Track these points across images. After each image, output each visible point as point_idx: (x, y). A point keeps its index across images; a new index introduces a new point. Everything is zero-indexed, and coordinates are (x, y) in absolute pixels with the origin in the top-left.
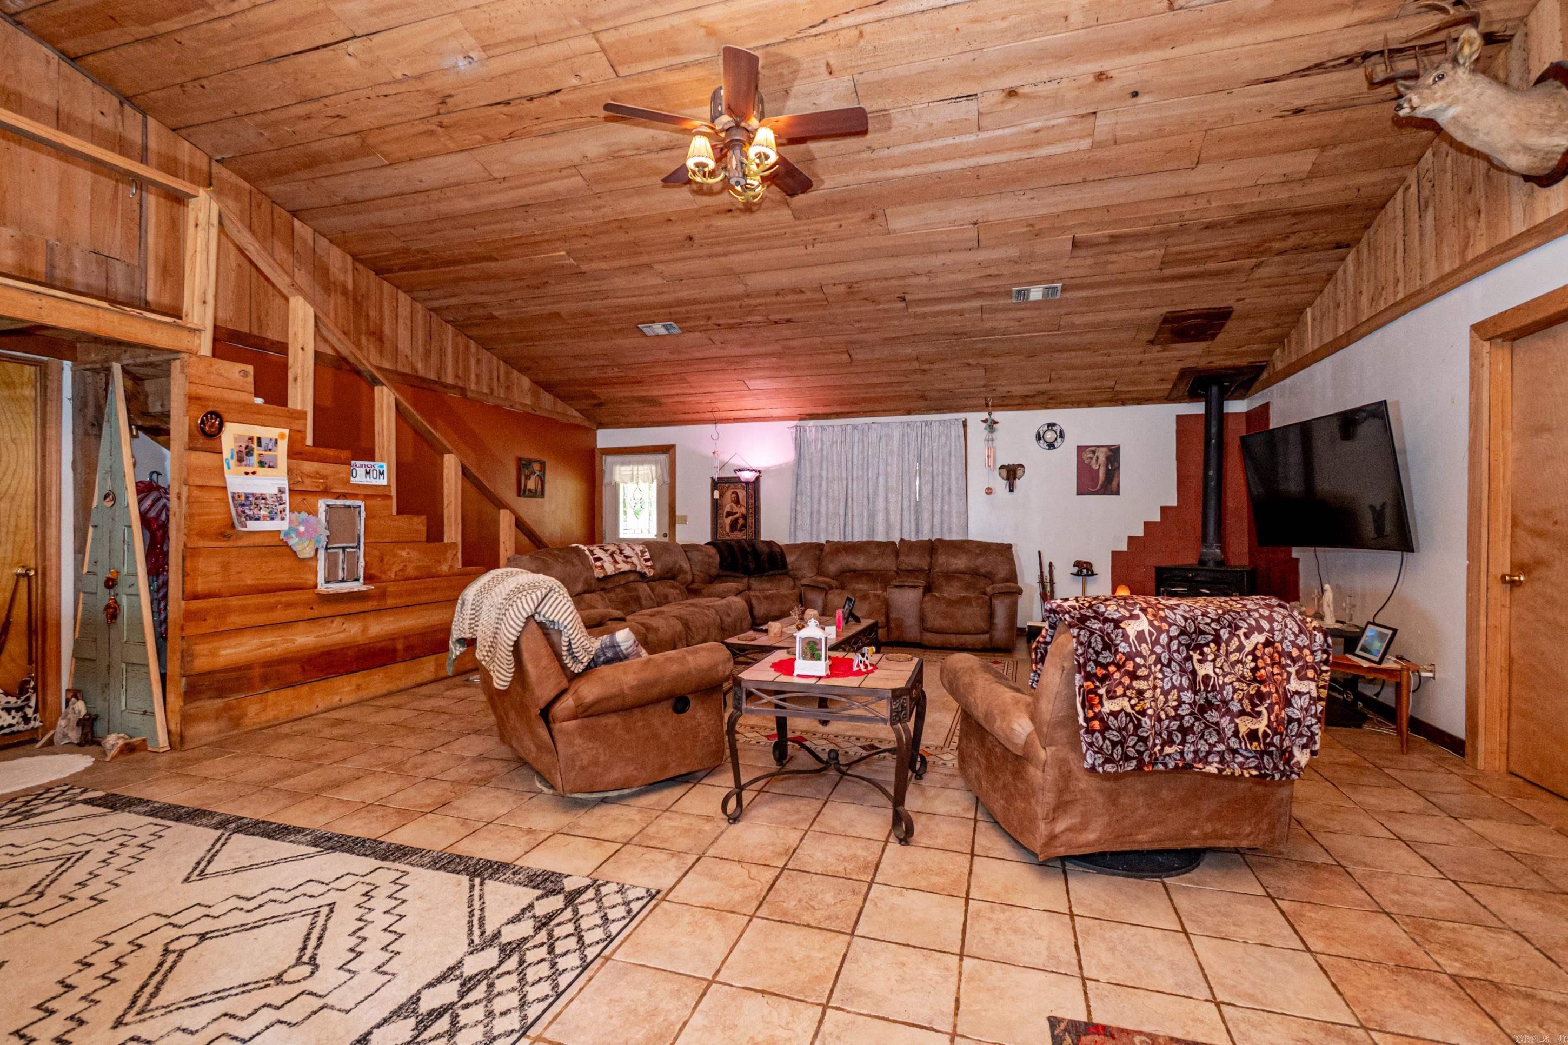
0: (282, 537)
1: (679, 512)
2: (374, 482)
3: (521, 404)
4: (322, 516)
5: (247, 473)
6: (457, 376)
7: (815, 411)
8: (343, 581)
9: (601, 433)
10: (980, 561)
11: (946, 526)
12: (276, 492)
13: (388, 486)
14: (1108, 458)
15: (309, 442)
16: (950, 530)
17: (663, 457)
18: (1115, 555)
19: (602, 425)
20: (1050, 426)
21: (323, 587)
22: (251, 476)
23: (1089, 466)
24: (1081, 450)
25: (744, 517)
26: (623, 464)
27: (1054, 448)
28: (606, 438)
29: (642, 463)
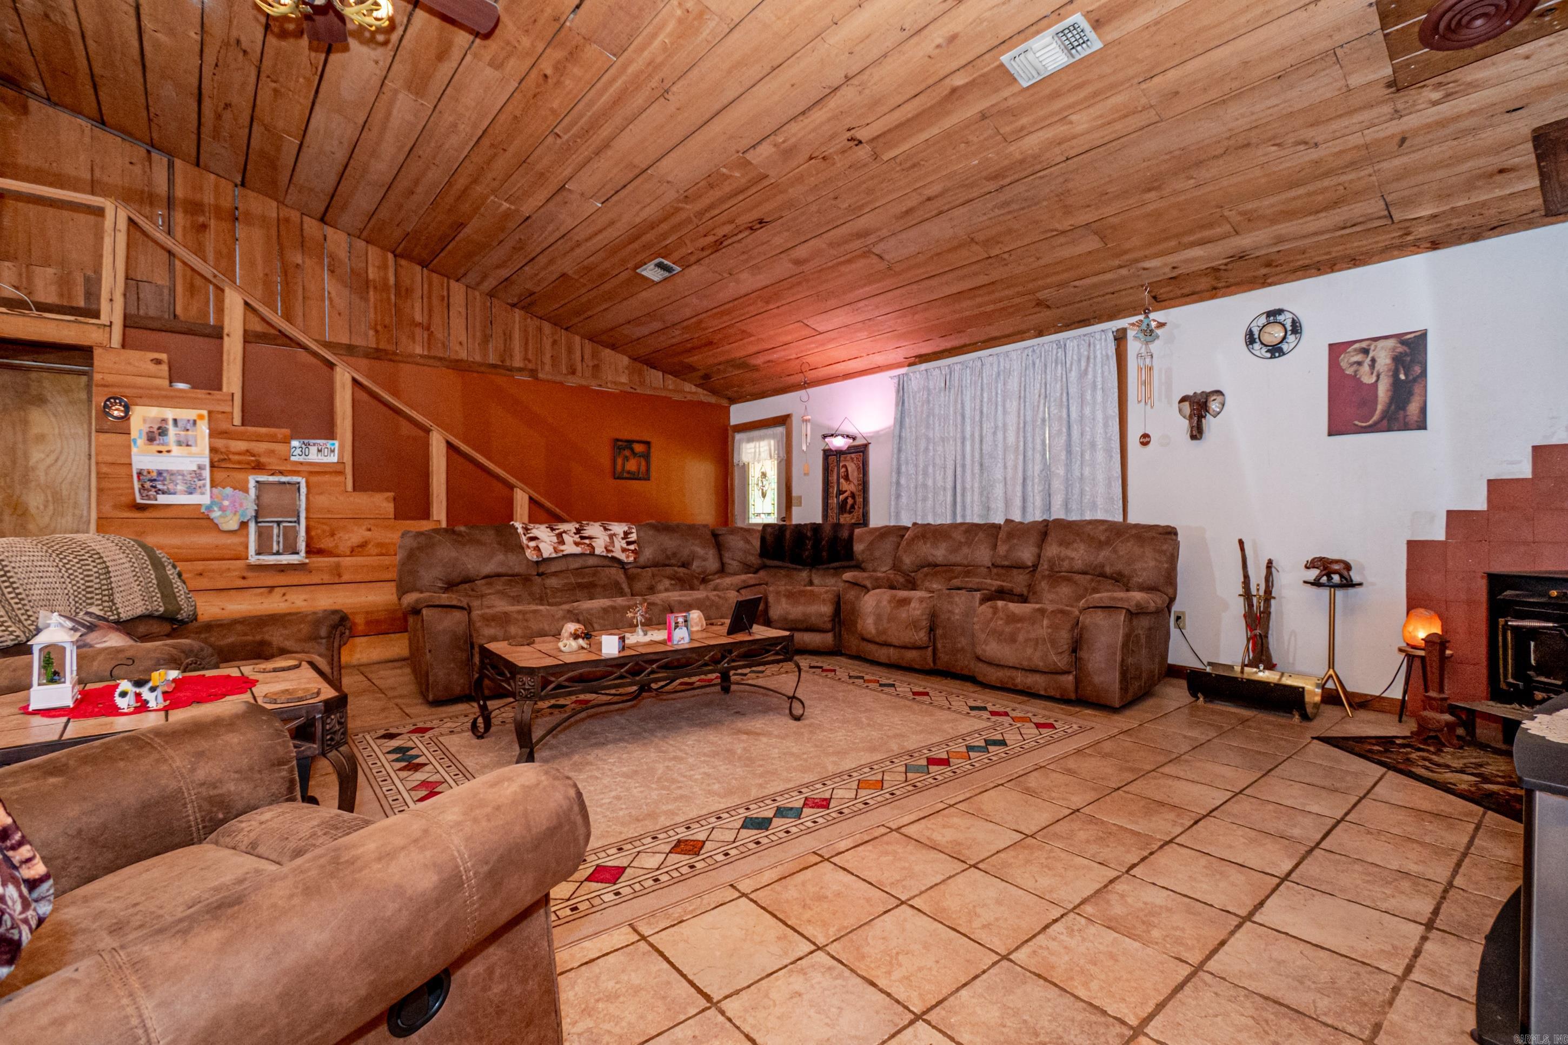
0: (203, 510)
1: (795, 493)
2: (325, 460)
3: (615, 383)
4: (252, 492)
5: (160, 452)
6: (526, 359)
7: (924, 350)
8: (278, 553)
9: (734, 409)
10: (1105, 553)
11: (1087, 498)
12: (195, 468)
13: (341, 463)
14: (1398, 360)
15: (237, 420)
16: (1094, 506)
17: (780, 430)
18: (1415, 548)
19: (733, 401)
20: (1273, 314)
21: (253, 559)
22: (165, 454)
23: (1355, 378)
24: (1336, 350)
25: (853, 495)
26: (750, 440)
27: (1282, 353)
28: (739, 413)
29: (761, 438)
